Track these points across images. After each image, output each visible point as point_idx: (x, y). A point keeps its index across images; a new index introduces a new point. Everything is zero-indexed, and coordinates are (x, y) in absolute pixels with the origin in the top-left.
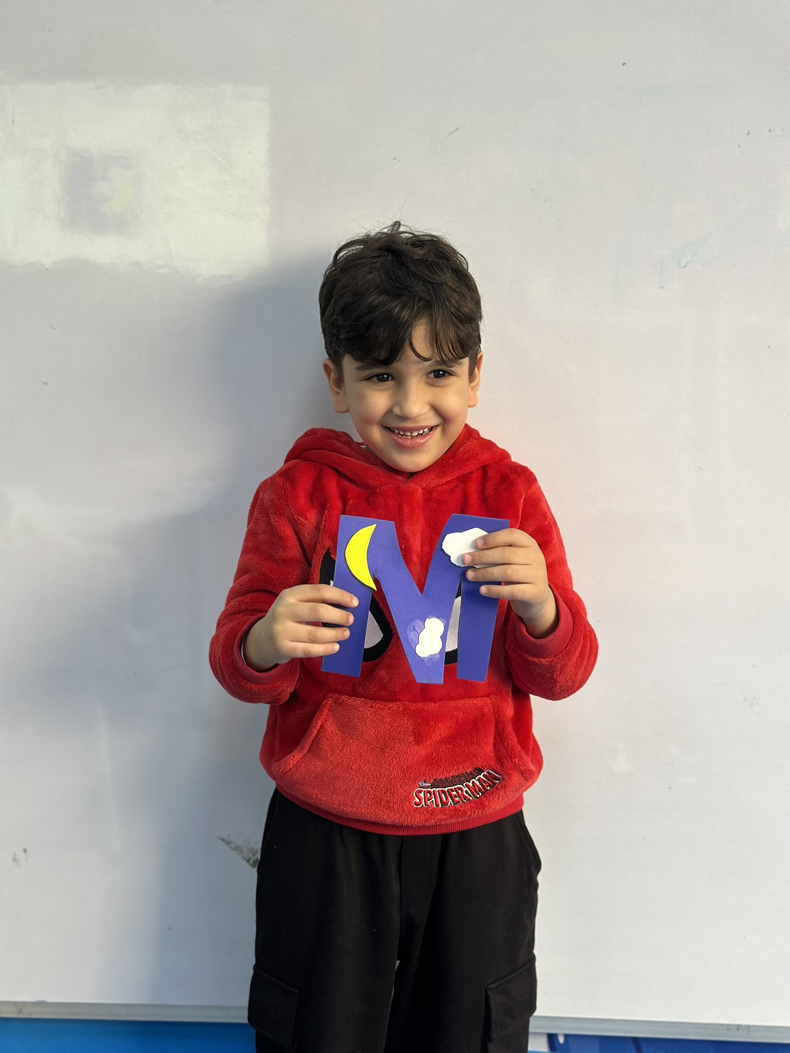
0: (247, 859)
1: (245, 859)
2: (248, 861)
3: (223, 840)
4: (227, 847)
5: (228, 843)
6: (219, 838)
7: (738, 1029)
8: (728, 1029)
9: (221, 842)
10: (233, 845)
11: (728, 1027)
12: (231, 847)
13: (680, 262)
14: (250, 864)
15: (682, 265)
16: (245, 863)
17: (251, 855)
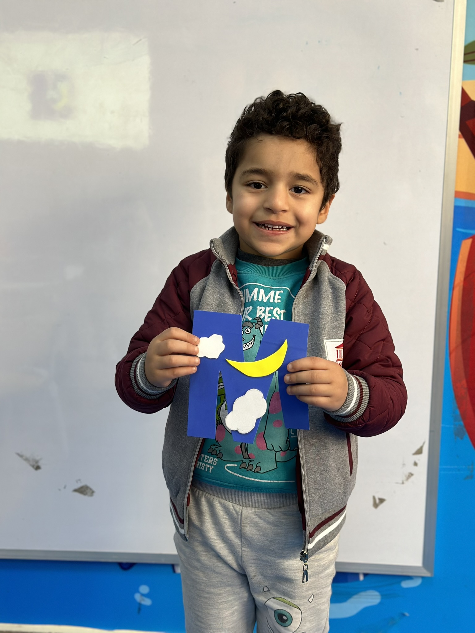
1: (30, 465)
2: (33, 466)
4: (20, 458)
6: (16, 453)
10: (24, 458)
14: (34, 468)
16: (31, 468)
17: (35, 463)
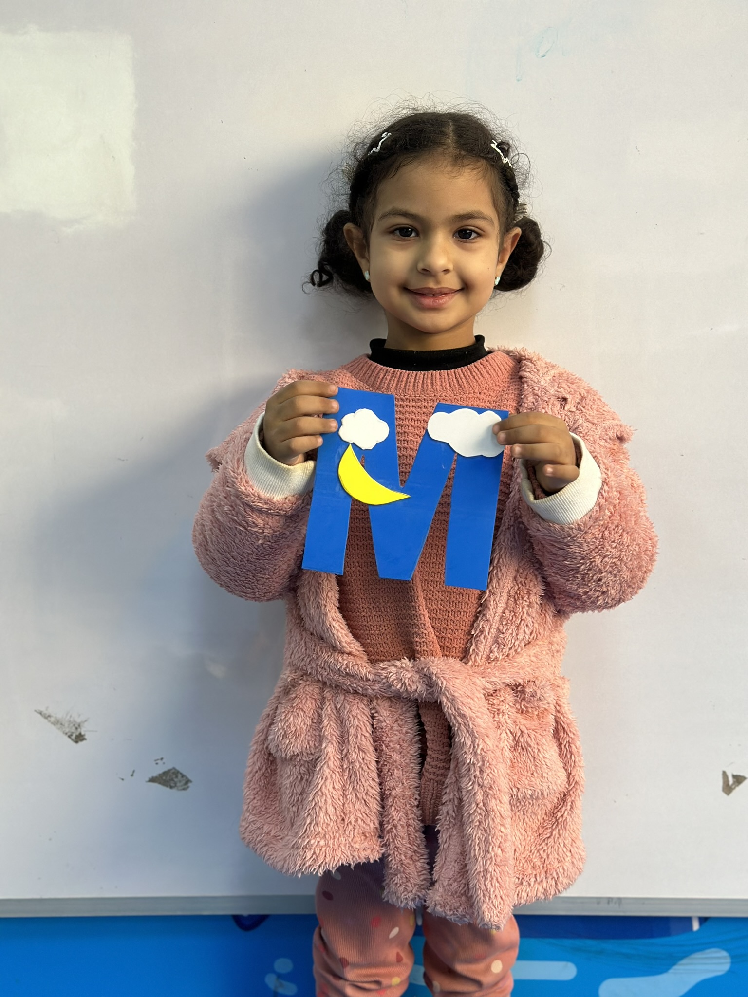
0: (69, 734)
1: (64, 733)
2: (69, 737)
3: (41, 713)
4: (45, 721)
5: (47, 717)
6: (35, 711)
7: (608, 903)
8: (598, 903)
9: (39, 715)
10: (52, 719)
11: (598, 900)
12: (49, 721)
13: (538, 52)
14: (72, 739)
15: (541, 55)
16: (66, 738)
17: (73, 730)
